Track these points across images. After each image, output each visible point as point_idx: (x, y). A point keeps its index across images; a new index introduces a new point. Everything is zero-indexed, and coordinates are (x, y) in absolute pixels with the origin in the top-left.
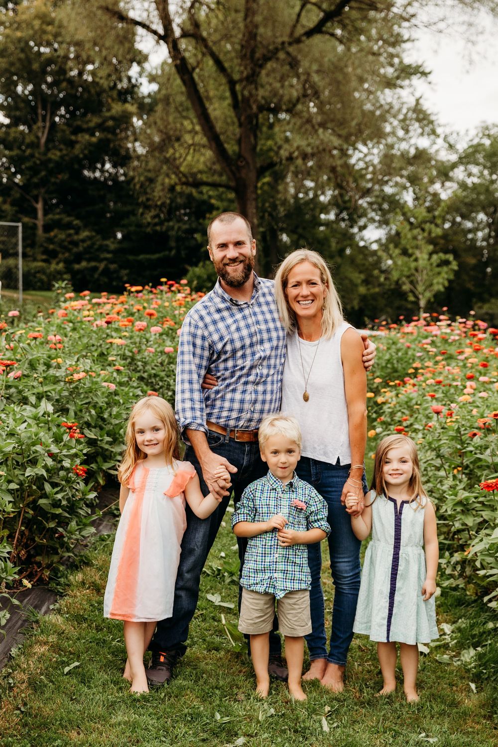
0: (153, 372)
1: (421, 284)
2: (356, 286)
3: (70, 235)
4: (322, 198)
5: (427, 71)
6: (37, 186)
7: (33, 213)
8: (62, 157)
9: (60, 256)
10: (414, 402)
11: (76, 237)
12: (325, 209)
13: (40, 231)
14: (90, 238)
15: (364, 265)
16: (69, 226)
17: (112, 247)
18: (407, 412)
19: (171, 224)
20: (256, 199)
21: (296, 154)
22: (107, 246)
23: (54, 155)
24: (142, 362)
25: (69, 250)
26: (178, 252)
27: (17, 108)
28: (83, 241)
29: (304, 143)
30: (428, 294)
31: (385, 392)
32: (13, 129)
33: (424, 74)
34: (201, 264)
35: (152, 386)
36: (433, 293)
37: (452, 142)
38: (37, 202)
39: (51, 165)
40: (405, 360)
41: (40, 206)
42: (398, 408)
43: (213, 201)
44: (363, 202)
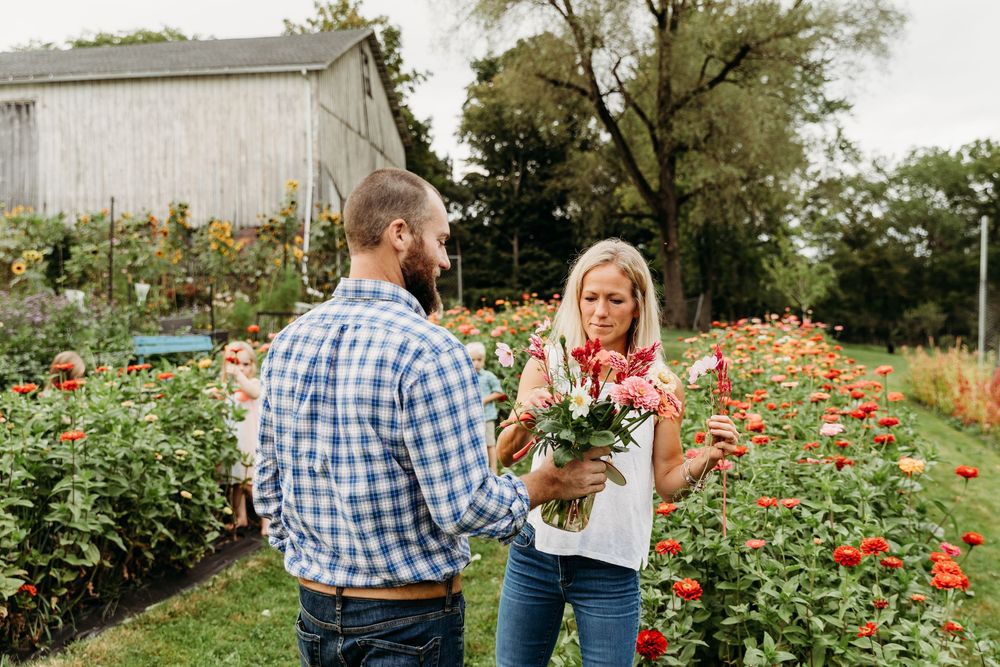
3: (540, 266)
6: (512, 226)
7: (510, 249)
8: (533, 200)
9: (533, 284)
11: (546, 268)
13: (516, 264)
14: (557, 267)
16: (540, 258)
23: (526, 199)
25: (541, 279)
27: (494, 162)
28: (552, 270)
32: (490, 180)
33: (847, 108)
37: (880, 166)
38: (512, 238)
39: (523, 208)
41: (515, 243)
43: (652, 230)
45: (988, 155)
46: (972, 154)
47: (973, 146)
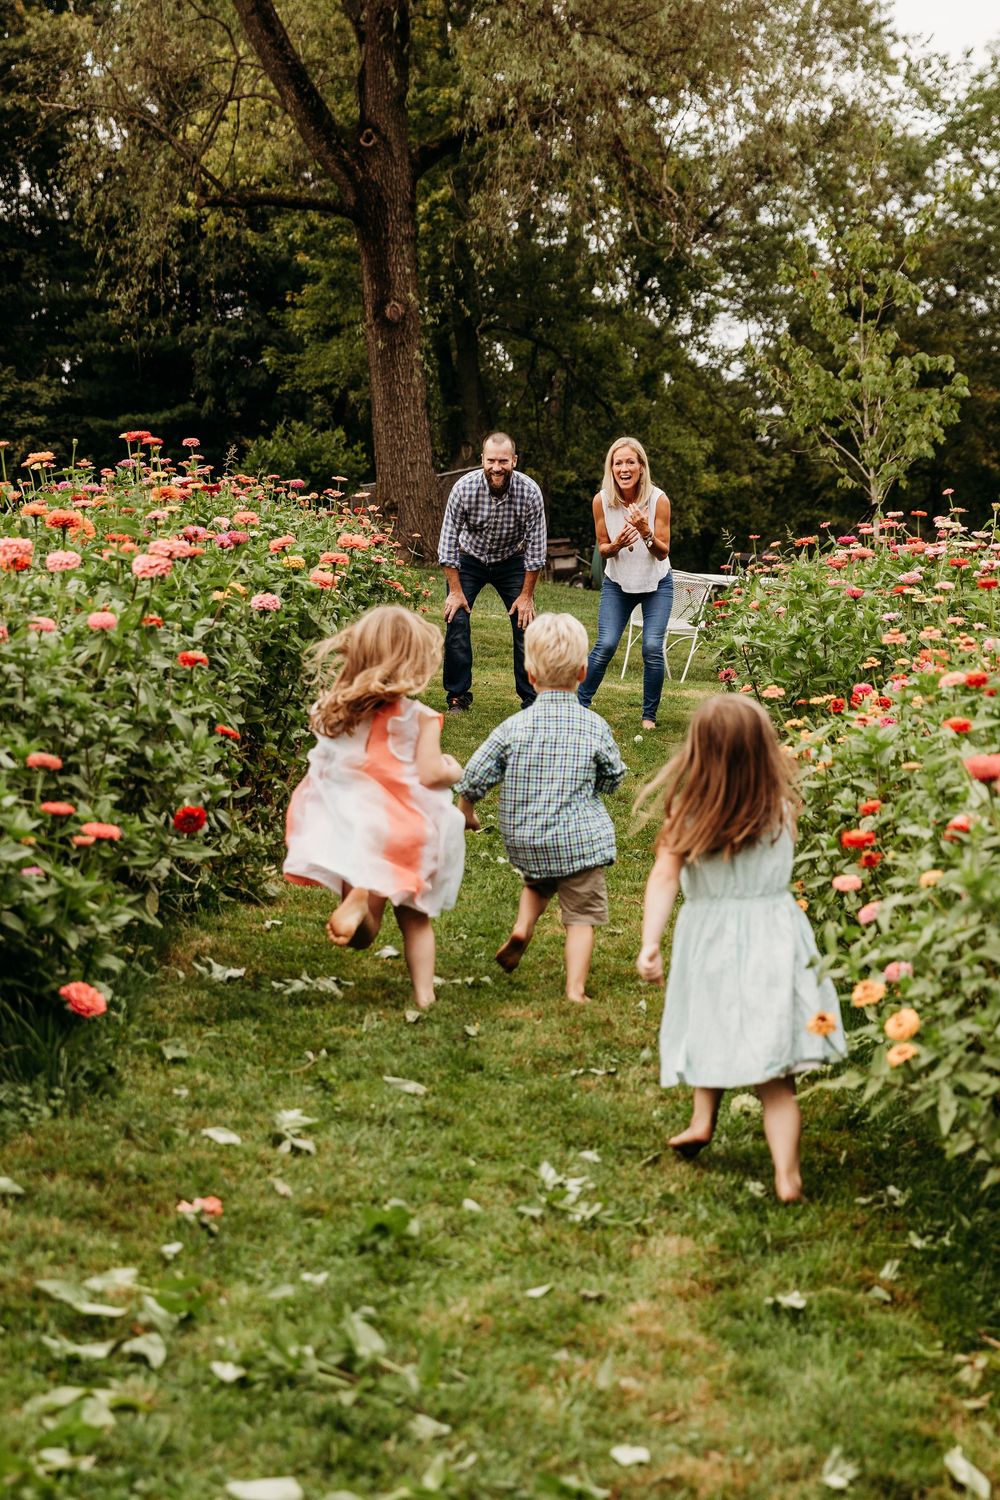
0: (56, 692)
1: (871, 440)
2: (693, 470)
4: (594, 245)
10: (890, 753)
12: (599, 270)
15: (710, 417)
17: (46, 397)
18: (870, 787)
19: (198, 328)
20: (414, 239)
21: (511, 103)
22: (31, 393)
24: (19, 664)
26: (221, 401)
29: (532, 73)
30: (891, 469)
31: (797, 729)
34: (280, 430)
35: (54, 740)
36: (905, 464)
37: (929, 84)
40: (849, 635)
42: (839, 779)
44: (700, 251)
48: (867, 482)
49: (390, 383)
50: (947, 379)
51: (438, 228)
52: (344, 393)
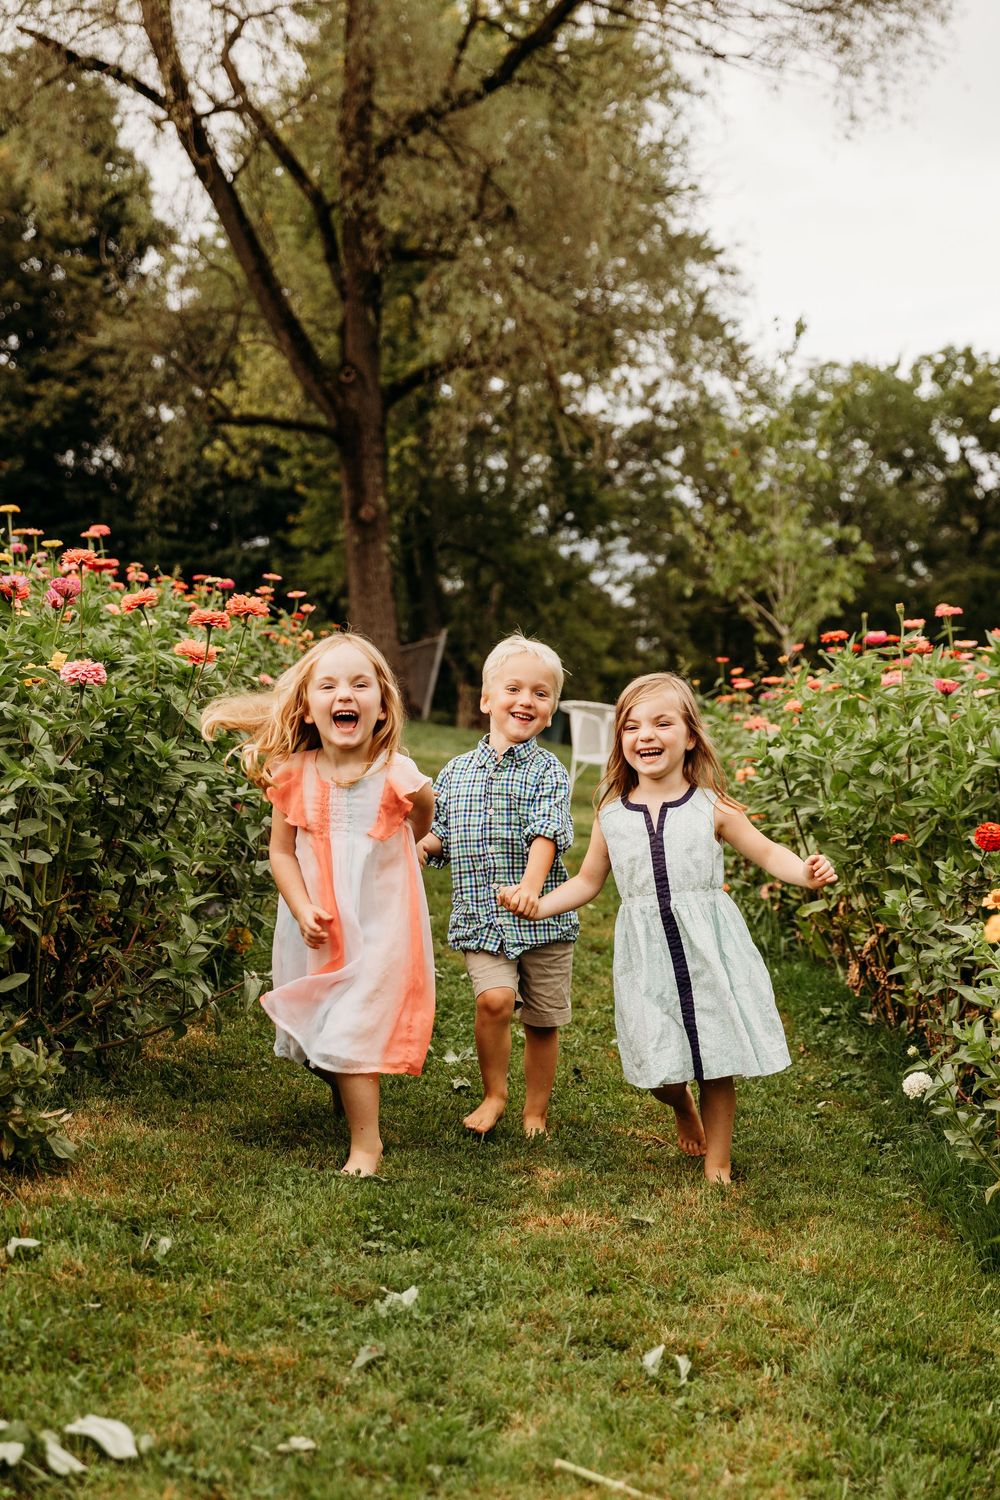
1: (783, 599)
5: (716, 247)
8: (8, 427)
30: (803, 625)
36: (817, 619)
45: (968, 380)
46: (940, 376)
47: (940, 359)
48: (779, 637)
49: (363, 571)
50: (854, 547)
51: (404, 468)
52: (336, 600)
